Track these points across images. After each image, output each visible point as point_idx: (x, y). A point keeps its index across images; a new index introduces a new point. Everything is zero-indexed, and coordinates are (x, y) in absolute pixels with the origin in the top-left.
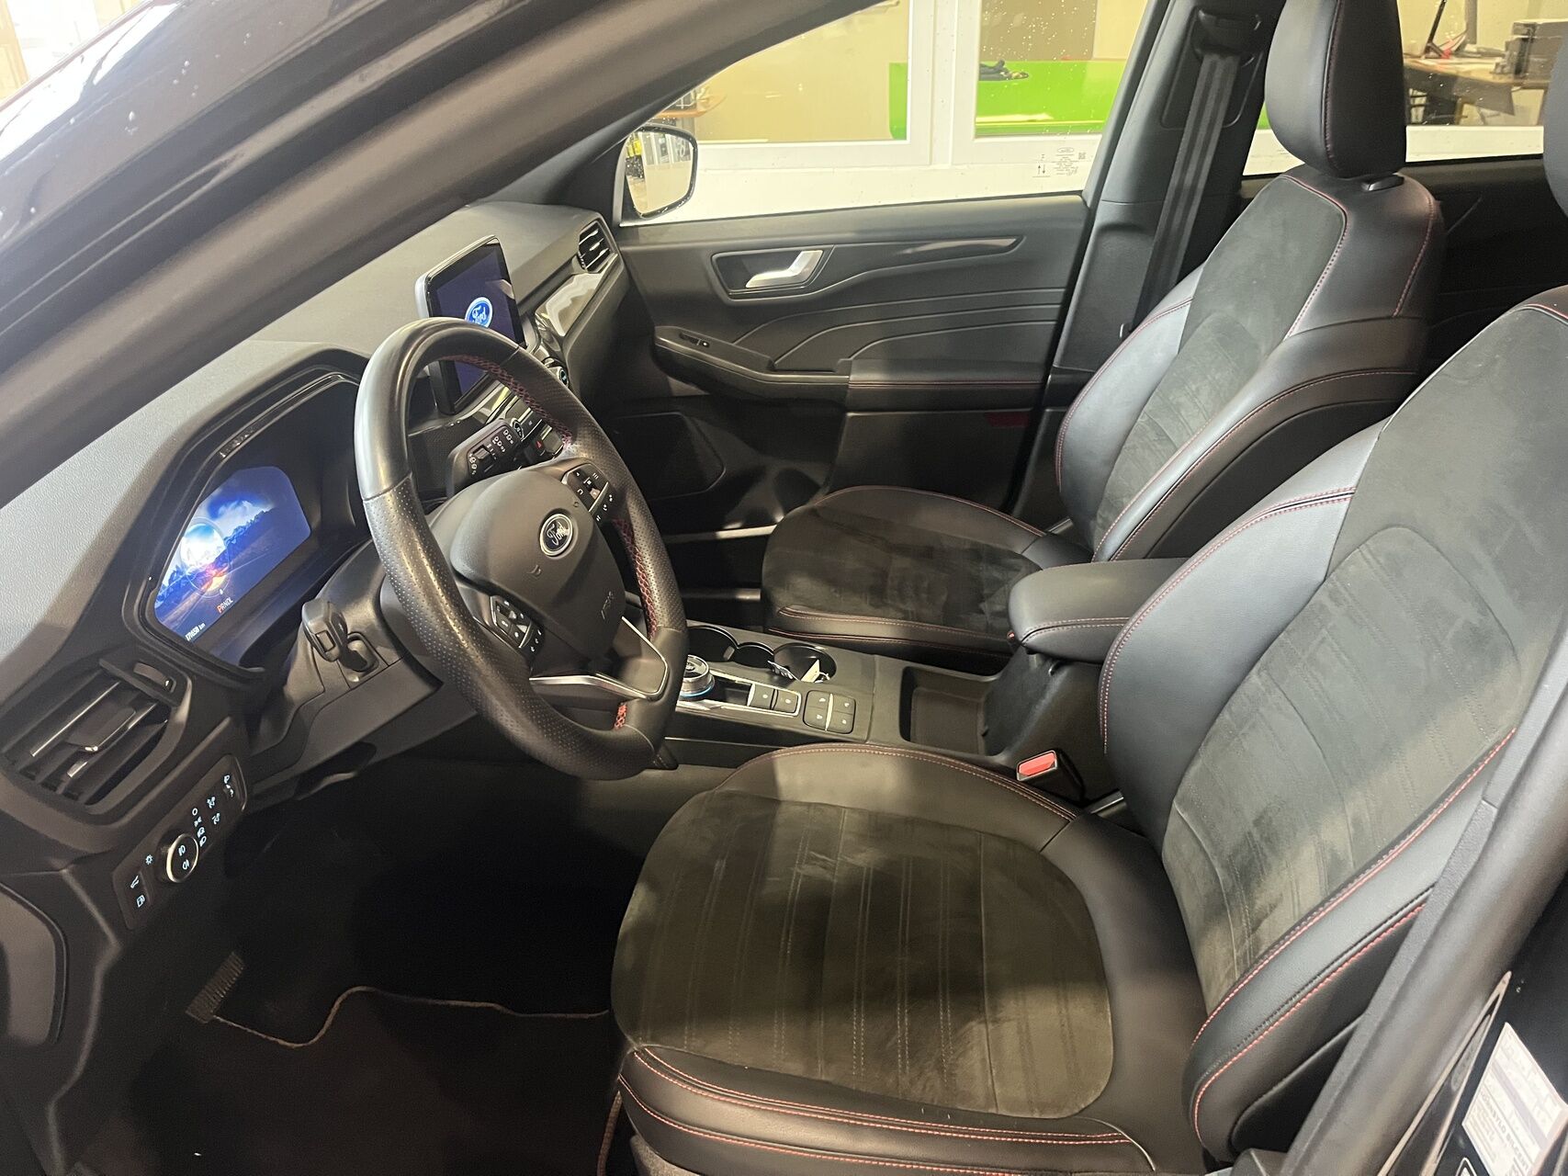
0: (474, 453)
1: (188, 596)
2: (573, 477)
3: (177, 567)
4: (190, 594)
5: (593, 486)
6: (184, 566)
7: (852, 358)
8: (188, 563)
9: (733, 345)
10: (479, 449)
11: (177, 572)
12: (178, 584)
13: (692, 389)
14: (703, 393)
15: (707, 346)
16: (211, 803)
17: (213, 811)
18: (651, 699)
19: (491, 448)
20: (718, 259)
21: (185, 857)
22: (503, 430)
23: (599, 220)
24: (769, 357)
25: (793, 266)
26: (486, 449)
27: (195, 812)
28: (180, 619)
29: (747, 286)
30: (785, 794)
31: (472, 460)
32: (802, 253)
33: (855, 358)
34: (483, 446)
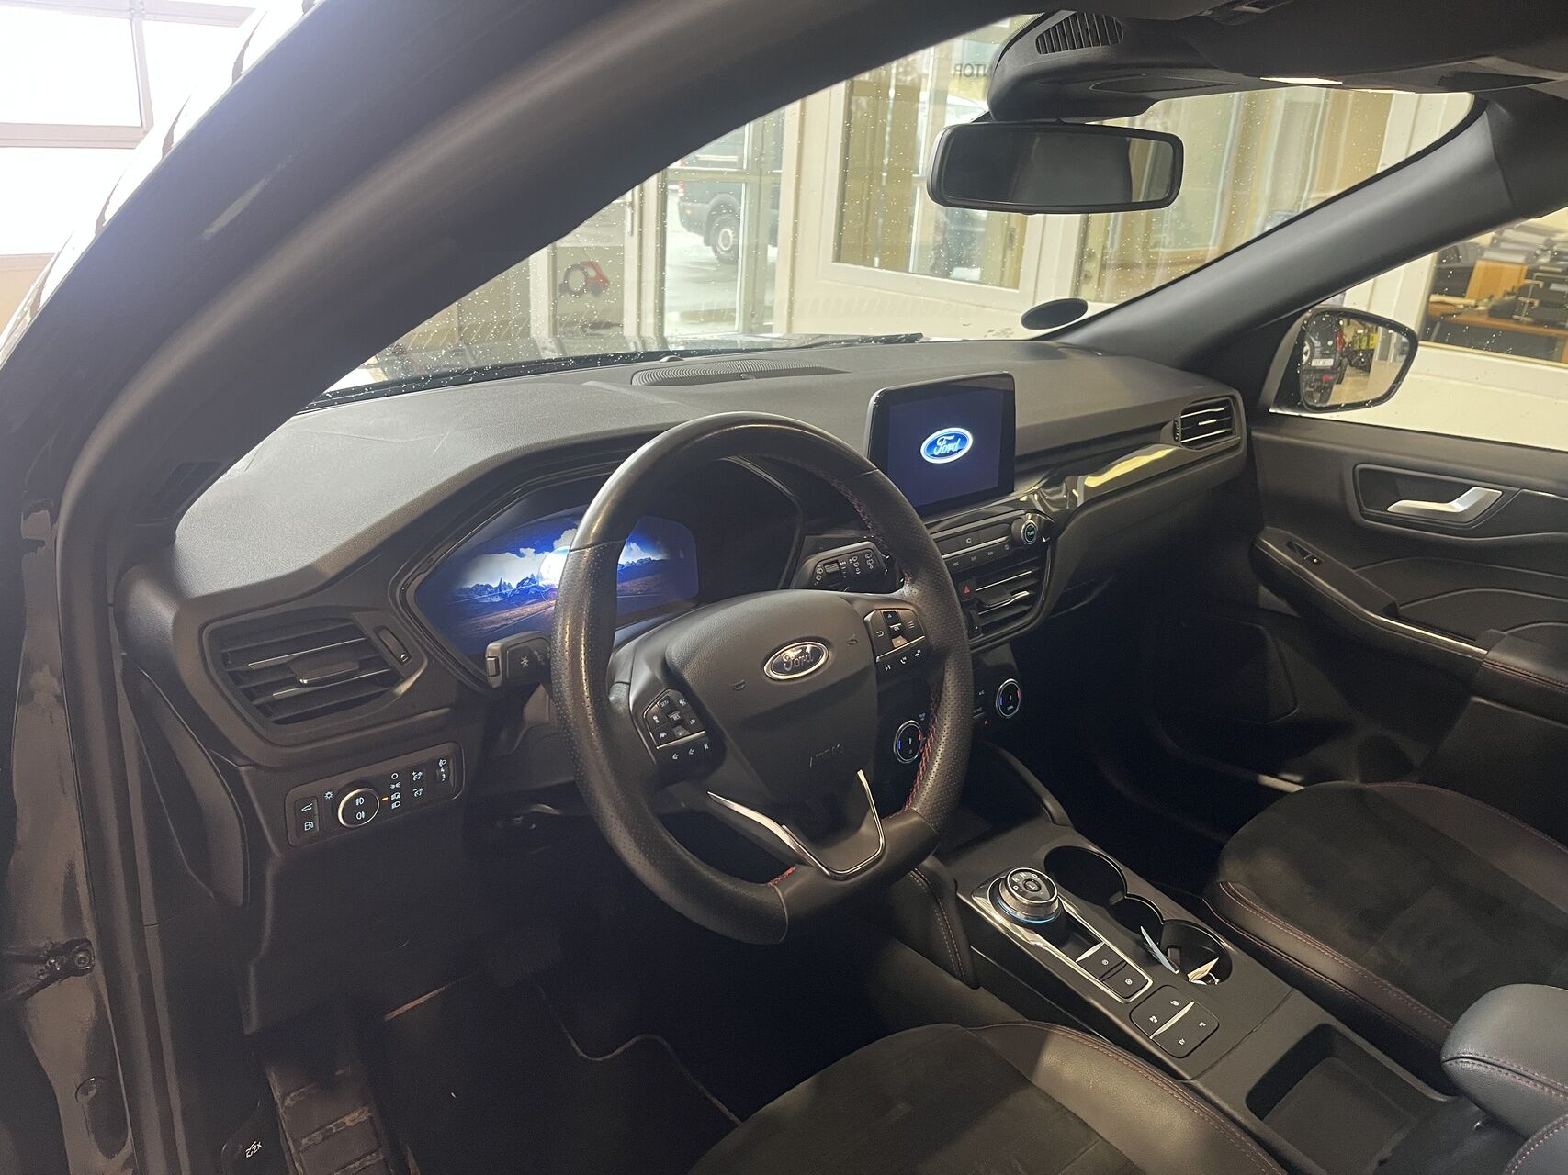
0: (825, 565)
1: (532, 603)
2: (881, 617)
3: (532, 575)
4: (536, 602)
5: (900, 633)
6: (540, 577)
7: (1505, 633)
8: (544, 577)
9: (1353, 571)
10: (833, 562)
11: (530, 580)
12: (527, 590)
13: (1281, 605)
14: (1294, 613)
15: (1319, 562)
16: (416, 776)
17: (418, 784)
18: (834, 877)
19: (844, 565)
20: (1362, 471)
21: (360, 808)
22: (866, 553)
23: (1233, 397)
24: (1394, 599)
25: (1454, 503)
26: (839, 565)
27: (395, 776)
28: (515, 619)
29: (1389, 509)
30: (1040, 1080)
31: (819, 571)
32: (1474, 488)
33: (1511, 634)
34: (837, 561)
